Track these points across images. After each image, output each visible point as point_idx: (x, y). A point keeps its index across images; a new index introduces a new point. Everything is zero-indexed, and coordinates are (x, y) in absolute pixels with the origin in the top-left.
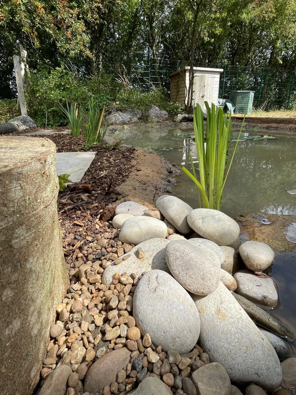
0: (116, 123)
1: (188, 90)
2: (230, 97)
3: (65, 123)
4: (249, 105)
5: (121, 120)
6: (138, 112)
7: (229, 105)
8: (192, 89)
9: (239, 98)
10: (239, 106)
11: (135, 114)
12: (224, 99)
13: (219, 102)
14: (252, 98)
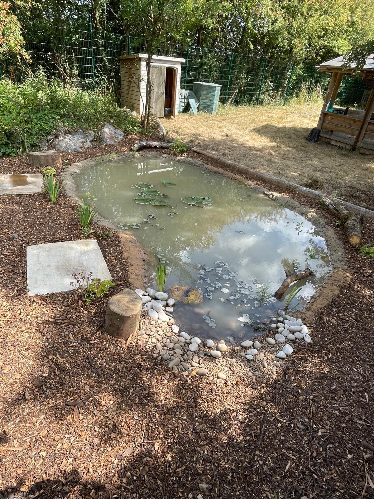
0: (68, 152)
1: (145, 104)
2: (194, 89)
3: (7, 153)
4: (215, 102)
5: (73, 147)
6: (90, 134)
7: (192, 102)
8: (150, 103)
9: (203, 93)
10: (203, 102)
11: (87, 136)
12: (187, 89)
13: (181, 94)
14: (218, 93)
